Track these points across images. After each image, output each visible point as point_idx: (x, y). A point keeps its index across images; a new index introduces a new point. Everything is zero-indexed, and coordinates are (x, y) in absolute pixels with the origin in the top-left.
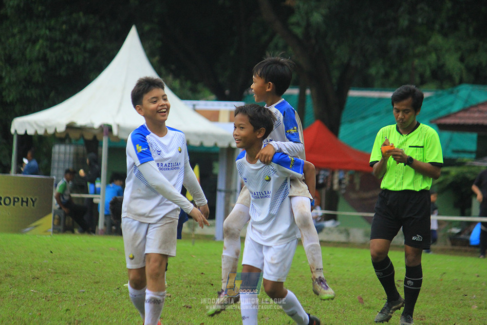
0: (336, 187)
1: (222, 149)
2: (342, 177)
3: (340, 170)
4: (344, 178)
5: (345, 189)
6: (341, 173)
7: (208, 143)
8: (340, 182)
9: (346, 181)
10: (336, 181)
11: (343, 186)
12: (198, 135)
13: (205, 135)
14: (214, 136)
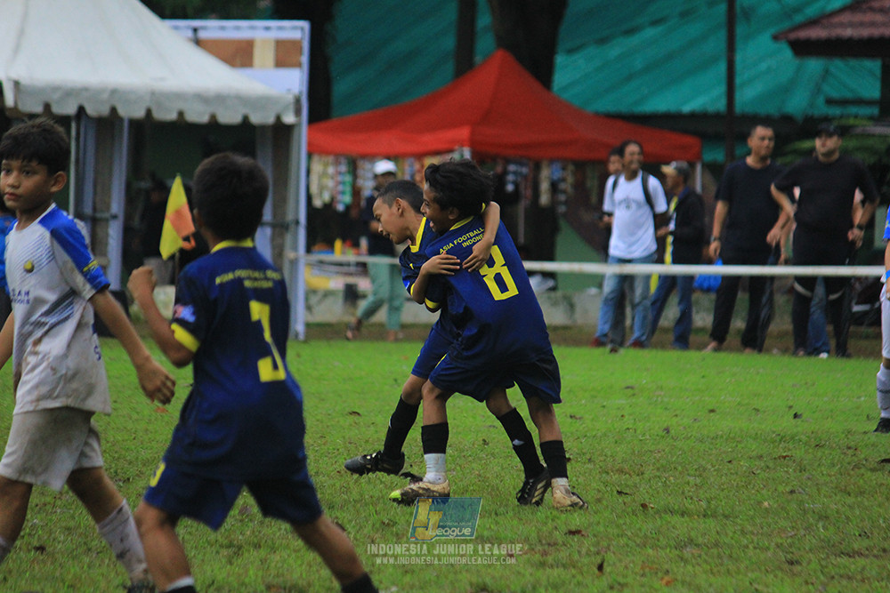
0: (544, 199)
1: (263, 128)
2: (558, 175)
3: (552, 161)
4: (564, 180)
5: (566, 203)
6: (557, 166)
7: (229, 117)
8: (554, 187)
9: (567, 186)
10: (545, 186)
11: (562, 198)
12: (202, 98)
13: (220, 99)
14: (242, 99)
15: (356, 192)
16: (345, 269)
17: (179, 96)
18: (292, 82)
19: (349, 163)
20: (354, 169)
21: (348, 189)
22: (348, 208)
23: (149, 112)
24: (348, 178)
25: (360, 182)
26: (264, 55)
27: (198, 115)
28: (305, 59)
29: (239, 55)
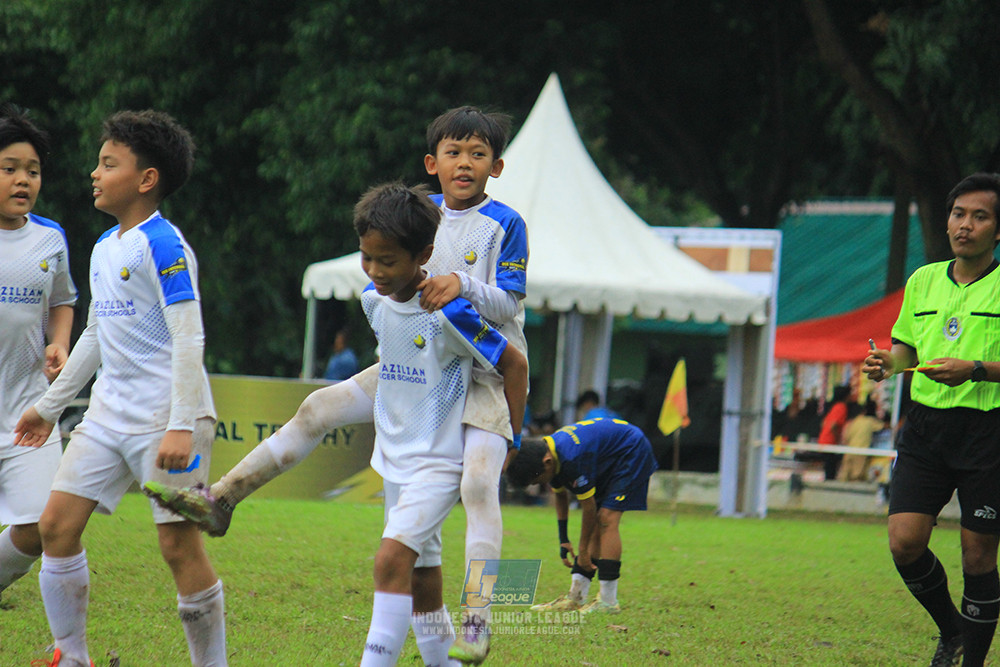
1: (734, 327)
7: (706, 316)
12: (683, 298)
13: (698, 299)
14: (717, 300)
15: (796, 394)
16: (783, 463)
17: (661, 296)
18: (764, 286)
19: (791, 366)
20: (794, 372)
21: (789, 391)
22: (788, 408)
23: (635, 310)
24: (789, 381)
25: (800, 385)
26: (738, 261)
27: (677, 313)
28: (776, 265)
29: (716, 260)
